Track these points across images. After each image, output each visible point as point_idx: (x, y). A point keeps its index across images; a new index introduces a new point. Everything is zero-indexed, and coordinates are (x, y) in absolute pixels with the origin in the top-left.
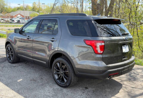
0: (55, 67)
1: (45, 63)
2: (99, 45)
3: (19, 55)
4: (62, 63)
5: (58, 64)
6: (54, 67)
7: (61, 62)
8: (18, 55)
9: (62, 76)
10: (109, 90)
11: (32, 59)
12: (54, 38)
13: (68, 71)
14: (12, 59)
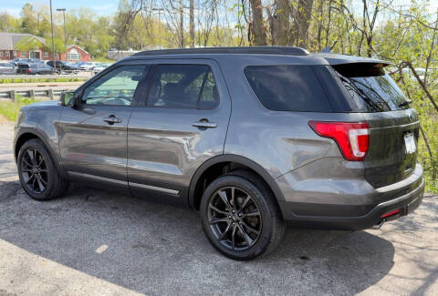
0: (210, 205)
1: (177, 192)
3: (71, 173)
4: (236, 190)
5: (223, 195)
6: (208, 205)
7: (233, 189)
8: (68, 175)
9: (237, 228)
10: (366, 260)
11: (126, 183)
12: (207, 120)
13: (258, 213)
14: (42, 188)
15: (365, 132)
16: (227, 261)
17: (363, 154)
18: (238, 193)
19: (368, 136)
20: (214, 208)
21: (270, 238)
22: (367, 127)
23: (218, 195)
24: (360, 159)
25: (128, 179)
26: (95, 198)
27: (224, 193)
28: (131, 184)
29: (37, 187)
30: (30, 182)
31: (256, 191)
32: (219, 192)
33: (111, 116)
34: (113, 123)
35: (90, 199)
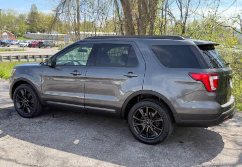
0: (134, 117)
1: (114, 110)
2: (211, 79)
3: (48, 102)
4: (149, 108)
5: (141, 111)
6: (132, 116)
7: (147, 108)
9: (149, 128)
10: (211, 142)
11: (83, 107)
12: (132, 73)
13: (162, 120)
14: (29, 111)
15: (216, 78)
16: (144, 145)
17: (215, 89)
18: (150, 110)
19: (217, 80)
20: (136, 118)
21: (168, 132)
22: (217, 76)
23: (138, 111)
24: (214, 91)
25: (85, 105)
26: (58, 116)
27: (142, 110)
28: (86, 107)
29: (26, 110)
30: (22, 108)
31: (160, 109)
32: (139, 110)
33: (75, 71)
34: (76, 74)
35: (55, 116)
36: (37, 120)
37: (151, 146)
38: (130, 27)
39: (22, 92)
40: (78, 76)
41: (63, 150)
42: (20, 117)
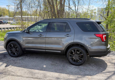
1: (60, 51)
3: (26, 49)
5: (73, 51)
7: (76, 50)
9: (77, 58)
11: (45, 51)
12: (68, 35)
13: (83, 55)
14: (16, 54)
15: (105, 36)
17: (105, 40)
20: (70, 54)
24: (105, 41)
25: (45, 50)
28: (46, 51)
30: (12, 53)
31: (82, 50)
33: (40, 35)
34: (41, 36)
35: (28, 56)
36: (20, 58)
37: (78, 66)
38: (55, 14)
39: (12, 45)
40: (42, 37)
41: (41, 70)
42: (11, 57)
